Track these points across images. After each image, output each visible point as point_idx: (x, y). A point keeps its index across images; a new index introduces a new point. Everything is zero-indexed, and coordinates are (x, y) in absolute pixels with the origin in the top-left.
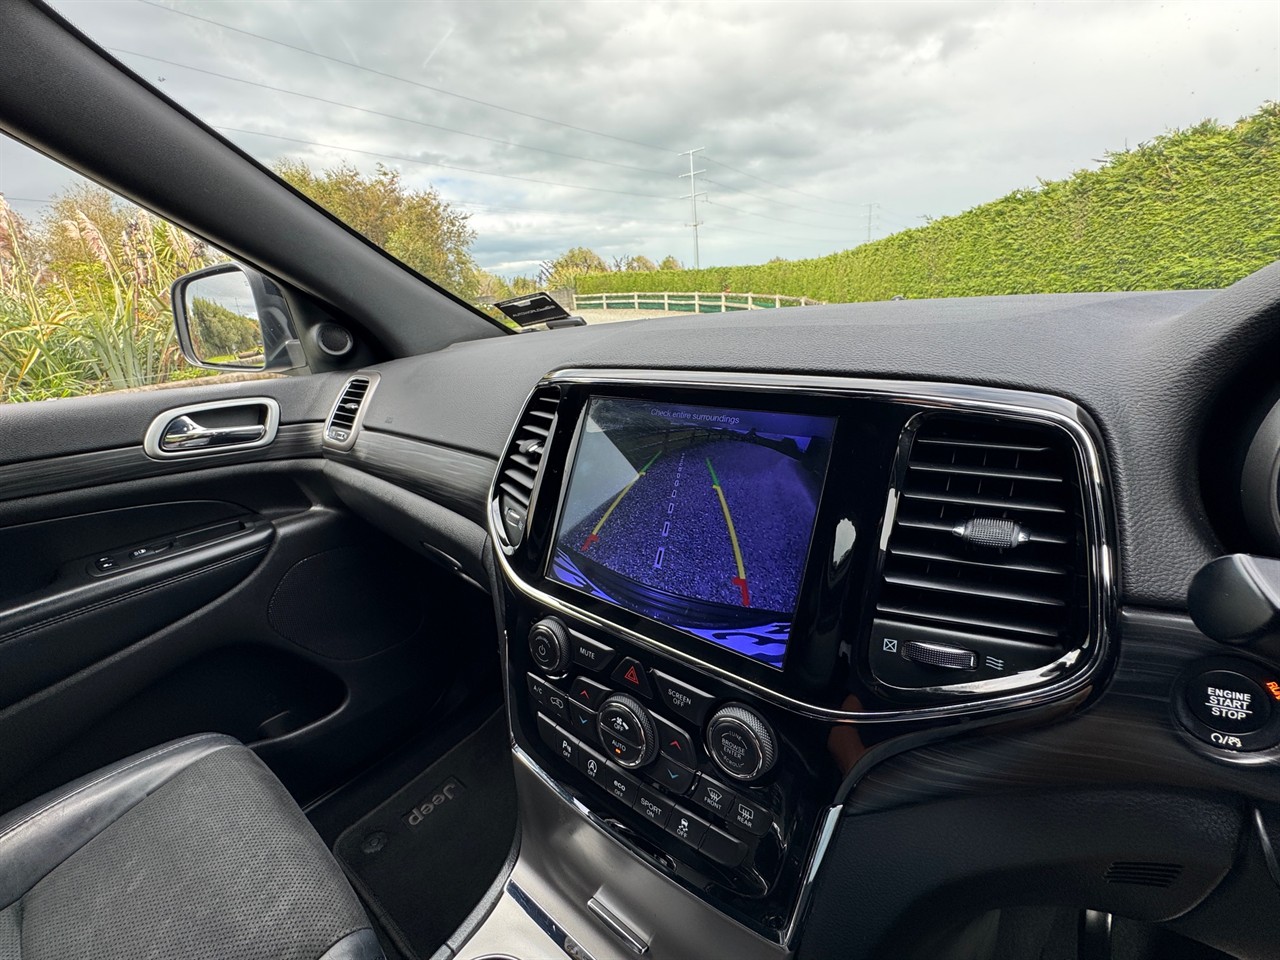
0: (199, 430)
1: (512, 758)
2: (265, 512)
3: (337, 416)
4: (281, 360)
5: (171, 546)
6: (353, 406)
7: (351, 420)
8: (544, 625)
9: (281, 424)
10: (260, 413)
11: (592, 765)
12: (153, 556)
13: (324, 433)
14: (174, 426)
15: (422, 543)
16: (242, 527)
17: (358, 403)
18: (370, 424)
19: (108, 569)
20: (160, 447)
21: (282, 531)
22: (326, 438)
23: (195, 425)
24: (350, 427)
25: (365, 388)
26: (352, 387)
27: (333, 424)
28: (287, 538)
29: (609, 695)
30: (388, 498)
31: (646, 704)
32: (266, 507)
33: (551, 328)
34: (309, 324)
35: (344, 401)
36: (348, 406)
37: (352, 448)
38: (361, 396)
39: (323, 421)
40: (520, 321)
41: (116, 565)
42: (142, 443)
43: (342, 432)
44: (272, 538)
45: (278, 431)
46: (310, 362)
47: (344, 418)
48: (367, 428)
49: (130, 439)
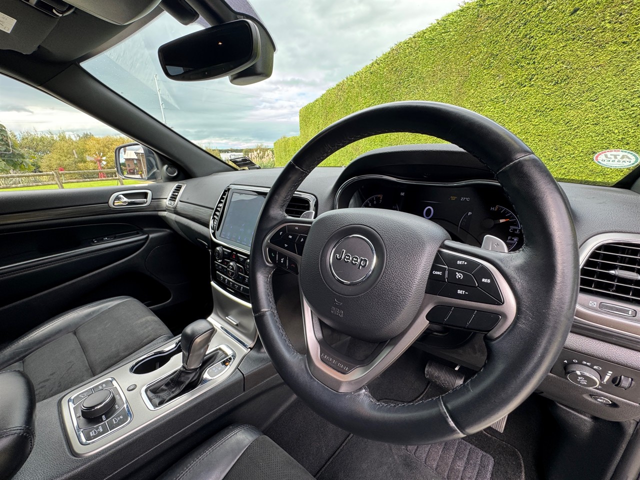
0: (125, 199)
1: (210, 285)
2: (145, 229)
3: (171, 197)
4: (153, 177)
5: (115, 238)
6: (176, 194)
7: (175, 198)
8: (218, 248)
9: (152, 199)
10: (145, 195)
11: (226, 280)
12: (110, 240)
13: (166, 202)
14: (118, 198)
15: (196, 239)
16: (138, 233)
17: (178, 193)
18: (181, 200)
19: (96, 243)
20: (113, 205)
21: (151, 236)
22: (167, 204)
23: (124, 198)
24: (175, 201)
25: (181, 188)
26: (177, 187)
27: (170, 200)
28: (152, 238)
29: (230, 262)
30: (186, 224)
31: (236, 262)
32: (145, 227)
33: (249, 169)
34: (163, 164)
35: (174, 192)
36: (175, 194)
37: (175, 208)
38: (179, 190)
39: (166, 199)
40: (239, 166)
41: (98, 242)
42: (108, 203)
43: (173, 202)
44: (148, 237)
45: (151, 201)
46: (163, 178)
47: (173, 198)
48: (181, 201)
49: (105, 201)
